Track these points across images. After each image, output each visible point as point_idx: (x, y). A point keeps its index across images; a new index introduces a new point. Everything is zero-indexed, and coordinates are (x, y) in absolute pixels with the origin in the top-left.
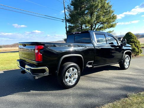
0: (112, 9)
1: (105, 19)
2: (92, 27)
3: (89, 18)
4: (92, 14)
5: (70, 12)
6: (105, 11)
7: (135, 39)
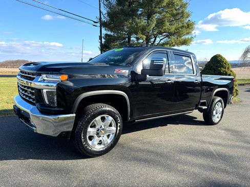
0: (187, 10)
1: (173, 28)
2: (148, 40)
3: (143, 22)
4: (149, 16)
5: (110, 8)
6: (175, 12)
7: (228, 68)
